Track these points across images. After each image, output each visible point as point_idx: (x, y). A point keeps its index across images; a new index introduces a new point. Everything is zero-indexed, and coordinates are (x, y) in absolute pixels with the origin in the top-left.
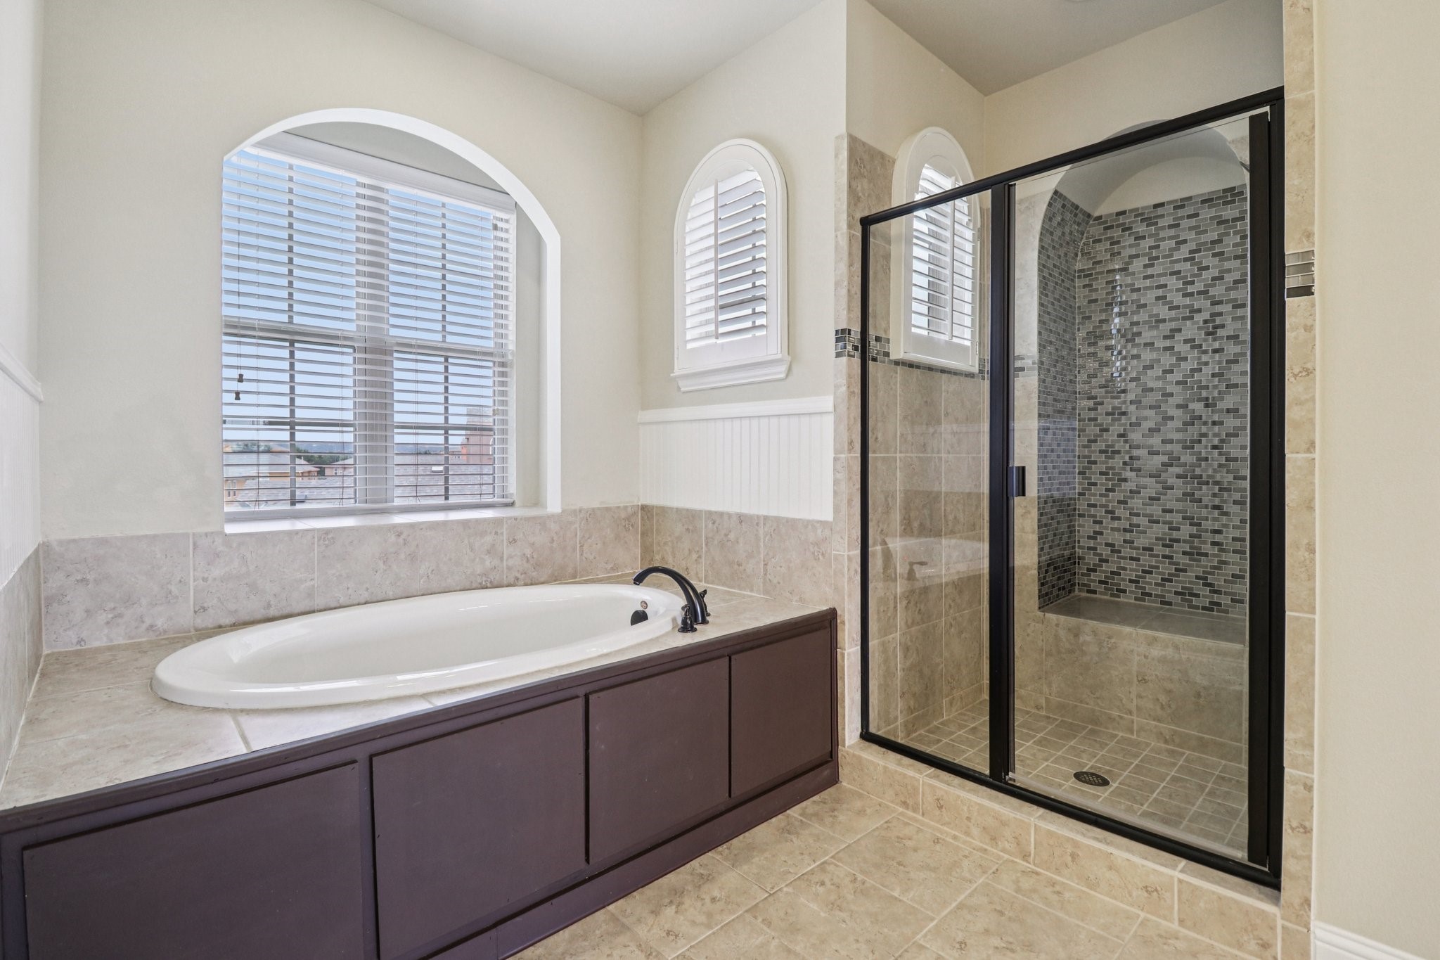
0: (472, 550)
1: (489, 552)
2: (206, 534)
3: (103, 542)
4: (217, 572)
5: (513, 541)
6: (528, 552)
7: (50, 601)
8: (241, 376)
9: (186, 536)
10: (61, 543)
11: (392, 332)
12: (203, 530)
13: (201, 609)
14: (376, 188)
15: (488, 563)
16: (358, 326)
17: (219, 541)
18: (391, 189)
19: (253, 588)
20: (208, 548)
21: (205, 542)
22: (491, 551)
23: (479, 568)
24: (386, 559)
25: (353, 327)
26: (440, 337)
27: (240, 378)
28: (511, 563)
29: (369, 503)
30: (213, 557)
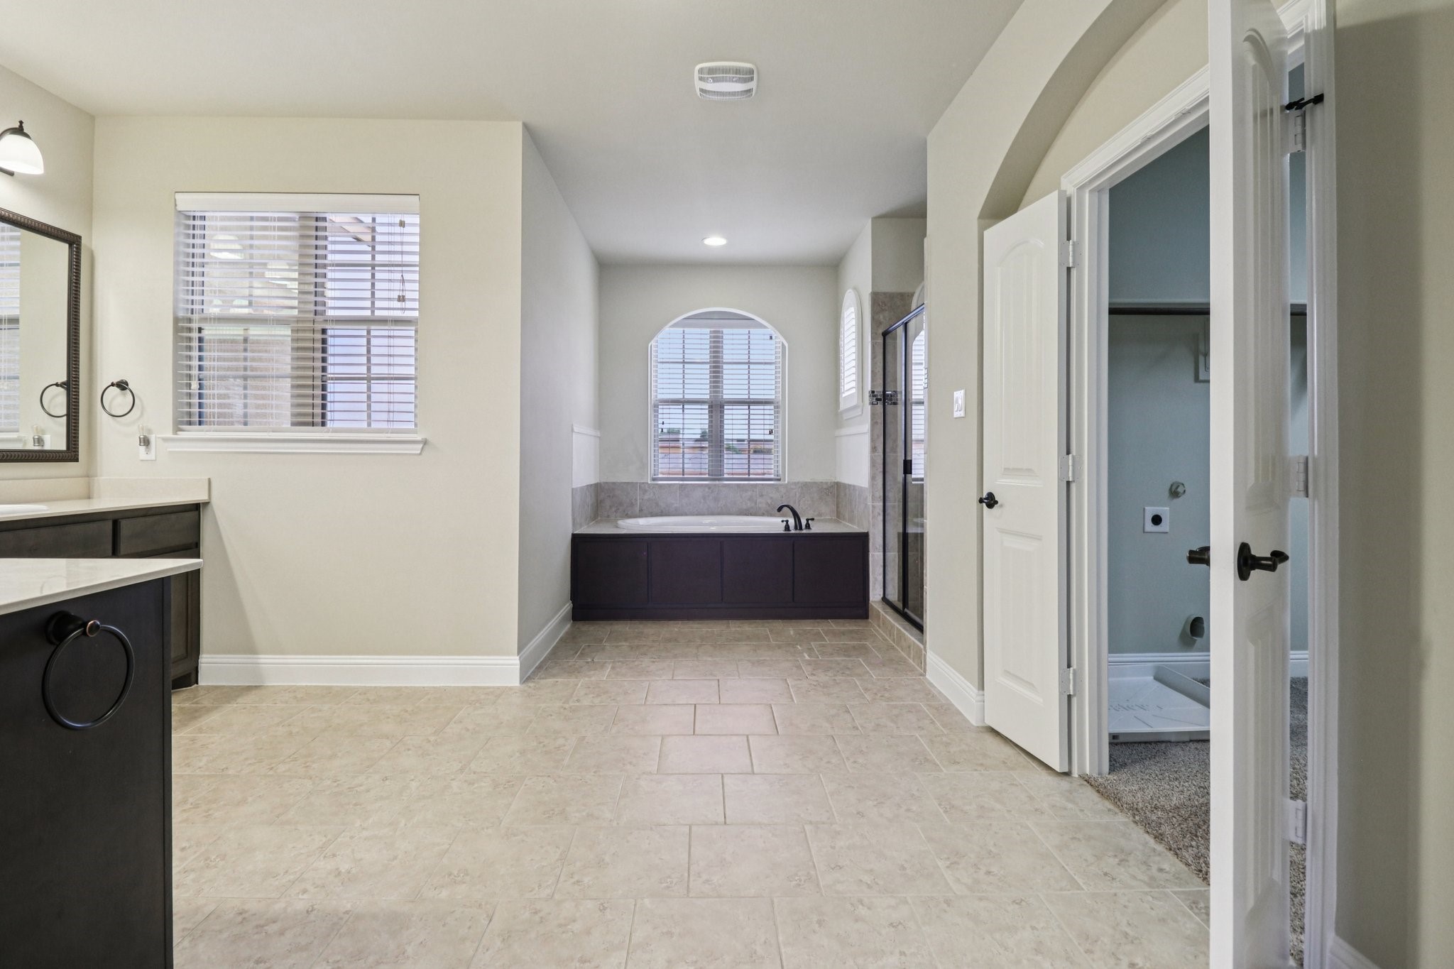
0: (741, 497)
1: (749, 499)
2: (643, 483)
3: (614, 483)
4: (646, 497)
5: (761, 496)
6: (769, 501)
7: (601, 501)
9: (637, 483)
10: (604, 483)
11: (725, 397)
12: (642, 481)
13: (641, 510)
14: (718, 332)
15: (749, 504)
16: (710, 396)
17: (647, 486)
18: (725, 331)
19: (657, 504)
20: (643, 487)
21: (643, 486)
22: (750, 499)
23: (744, 507)
24: (704, 498)
25: (708, 397)
26: (747, 397)
27: (663, 423)
28: (760, 505)
29: (712, 475)
30: (645, 491)
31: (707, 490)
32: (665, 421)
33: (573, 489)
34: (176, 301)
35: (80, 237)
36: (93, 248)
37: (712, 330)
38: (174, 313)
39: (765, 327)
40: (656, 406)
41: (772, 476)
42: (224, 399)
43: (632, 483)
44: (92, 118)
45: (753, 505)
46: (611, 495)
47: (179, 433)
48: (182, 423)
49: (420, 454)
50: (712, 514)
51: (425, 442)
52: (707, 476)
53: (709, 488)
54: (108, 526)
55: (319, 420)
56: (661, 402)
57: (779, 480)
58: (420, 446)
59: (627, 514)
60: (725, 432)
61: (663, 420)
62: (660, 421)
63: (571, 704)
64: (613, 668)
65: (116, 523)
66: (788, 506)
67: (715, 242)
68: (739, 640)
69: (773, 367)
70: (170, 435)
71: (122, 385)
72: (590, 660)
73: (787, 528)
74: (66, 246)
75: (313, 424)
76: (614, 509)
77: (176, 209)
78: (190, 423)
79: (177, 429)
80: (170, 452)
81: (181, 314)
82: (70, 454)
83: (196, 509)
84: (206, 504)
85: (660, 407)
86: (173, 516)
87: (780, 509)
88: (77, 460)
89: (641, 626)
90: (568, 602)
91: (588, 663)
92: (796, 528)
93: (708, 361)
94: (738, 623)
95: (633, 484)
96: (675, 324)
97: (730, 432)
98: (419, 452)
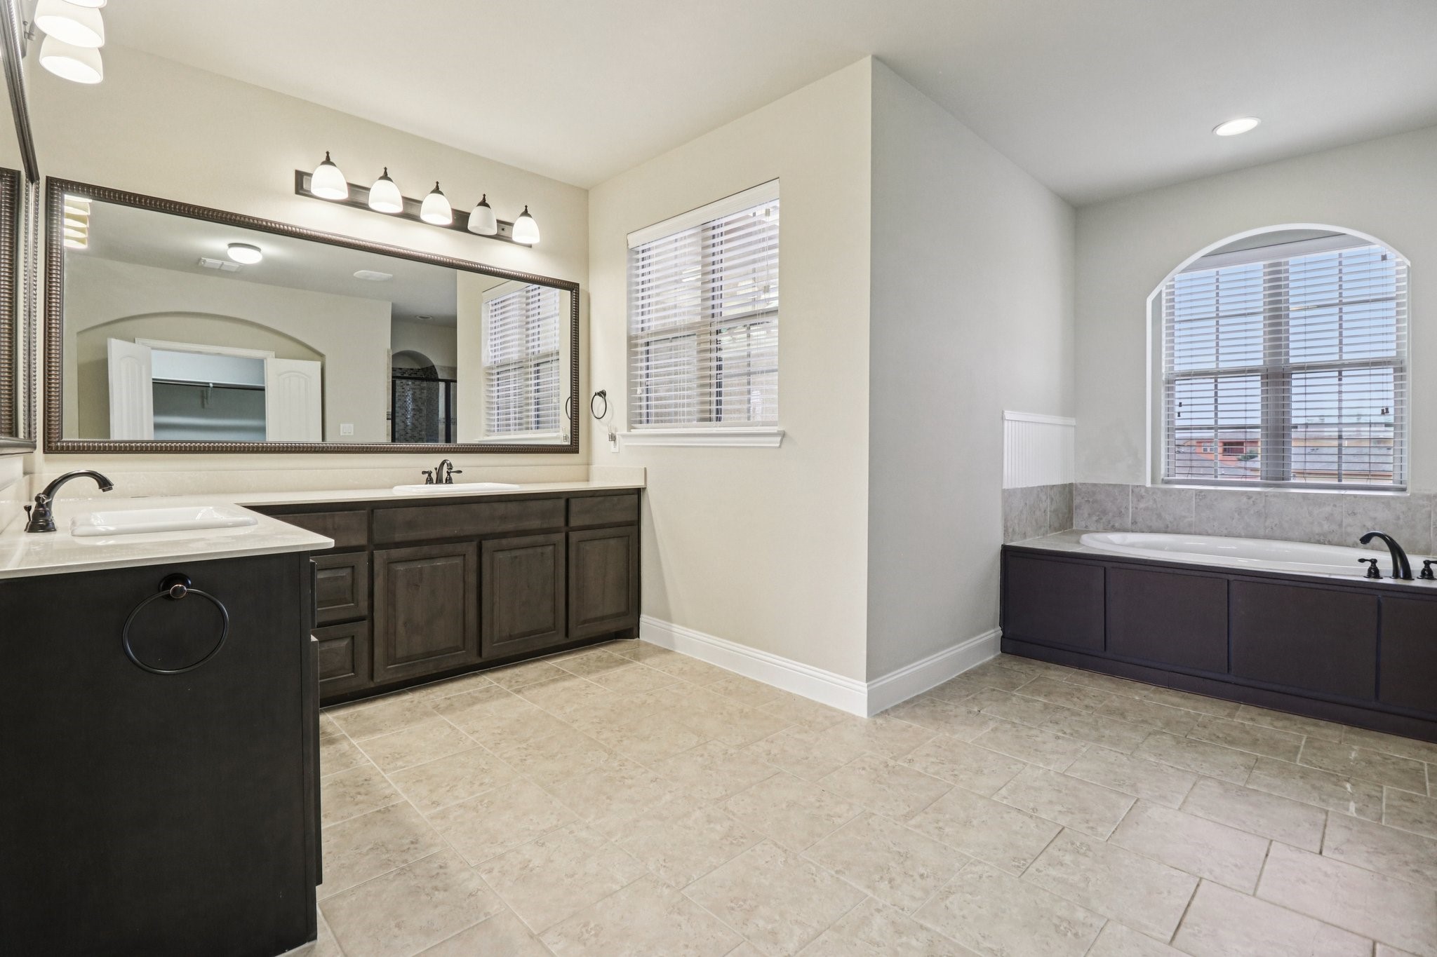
0: (1311, 515)
1: (1327, 519)
2: (1137, 486)
3: (1095, 485)
4: (1142, 505)
5: (1352, 513)
7: (1077, 507)
8: (1180, 403)
9: (1128, 486)
10: (1081, 484)
11: (1292, 360)
12: (1136, 484)
13: (1134, 522)
14: (1279, 264)
15: (1326, 527)
16: (1264, 361)
17: (1143, 490)
18: (1292, 260)
19: (1159, 516)
20: (1138, 493)
21: (1136, 490)
22: (1329, 518)
23: (1317, 529)
24: (1240, 511)
25: (1260, 363)
26: (1336, 357)
27: (1180, 405)
28: (1349, 529)
29: (1267, 479)
30: (1140, 498)
31: (1245, 499)
32: (1184, 402)
33: (1004, 491)
34: (629, 322)
35: (578, 285)
36: (590, 292)
37: (1267, 262)
38: (628, 333)
39: (1369, 243)
40: (1170, 382)
41: (1389, 483)
42: (661, 400)
43: (1122, 485)
44: (587, 191)
45: (1334, 527)
46: (1091, 500)
47: (632, 430)
48: (635, 422)
49: (780, 447)
50: (1254, 536)
51: (783, 435)
52: (1258, 480)
53: (1249, 498)
54: (562, 503)
55: (714, 415)
56: (1178, 376)
57: (1404, 490)
58: (779, 439)
59: (1113, 526)
60: (1294, 413)
61: (1181, 401)
62: (1177, 402)
63: (900, 763)
64: (995, 730)
65: (567, 501)
66: (1382, 536)
67: (1237, 127)
68: (1232, 742)
69: (1392, 304)
70: (625, 432)
71: (602, 394)
72: (976, 709)
73: (1374, 572)
74: (569, 292)
75: (710, 420)
76: (1095, 518)
77: (628, 248)
78: (641, 422)
79: (630, 428)
80: (627, 446)
81: (633, 333)
82: (572, 448)
83: (638, 492)
84: (644, 489)
85: (1177, 382)
86: (615, 498)
87: (1366, 539)
88: (577, 452)
89: (1086, 681)
90: (994, 627)
91: (970, 712)
92: (1396, 575)
93: (1262, 310)
94: (1254, 711)
95: (1122, 488)
96: (1192, 265)
97: (1302, 413)
98: (778, 445)
